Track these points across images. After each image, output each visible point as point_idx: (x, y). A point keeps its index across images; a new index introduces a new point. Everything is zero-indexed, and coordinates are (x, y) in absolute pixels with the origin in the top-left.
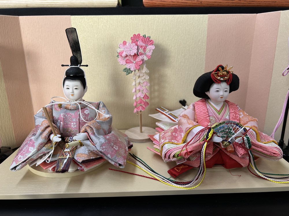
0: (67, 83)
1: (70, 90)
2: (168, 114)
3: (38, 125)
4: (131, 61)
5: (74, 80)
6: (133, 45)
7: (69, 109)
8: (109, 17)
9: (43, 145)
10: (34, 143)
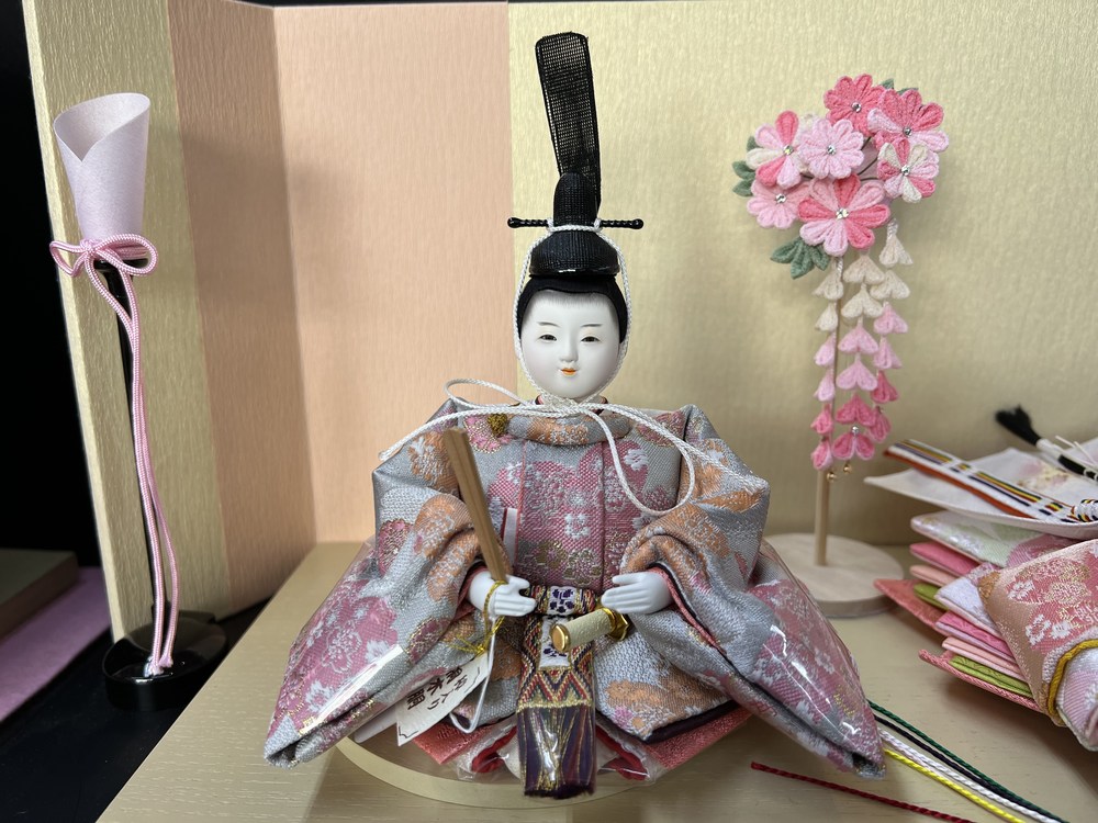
0: (547, 308)
1: (562, 348)
2: (972, 478)
3: (394, 523)
4: (825, 210)
5: (582, 298)
6: (841, 129)
7: (548, 444)
8: (688, 10)
9: (435, 631)
10: (391, 618)
